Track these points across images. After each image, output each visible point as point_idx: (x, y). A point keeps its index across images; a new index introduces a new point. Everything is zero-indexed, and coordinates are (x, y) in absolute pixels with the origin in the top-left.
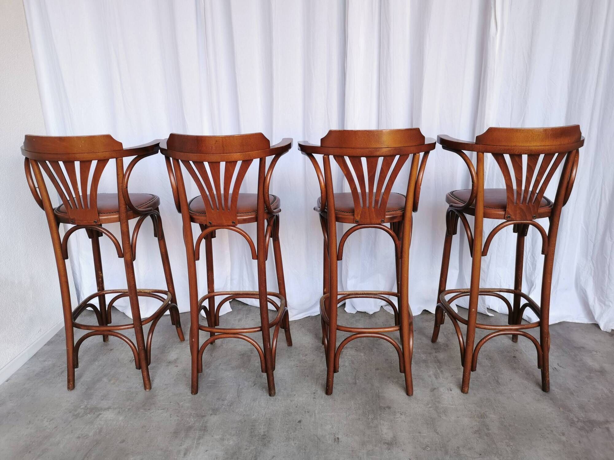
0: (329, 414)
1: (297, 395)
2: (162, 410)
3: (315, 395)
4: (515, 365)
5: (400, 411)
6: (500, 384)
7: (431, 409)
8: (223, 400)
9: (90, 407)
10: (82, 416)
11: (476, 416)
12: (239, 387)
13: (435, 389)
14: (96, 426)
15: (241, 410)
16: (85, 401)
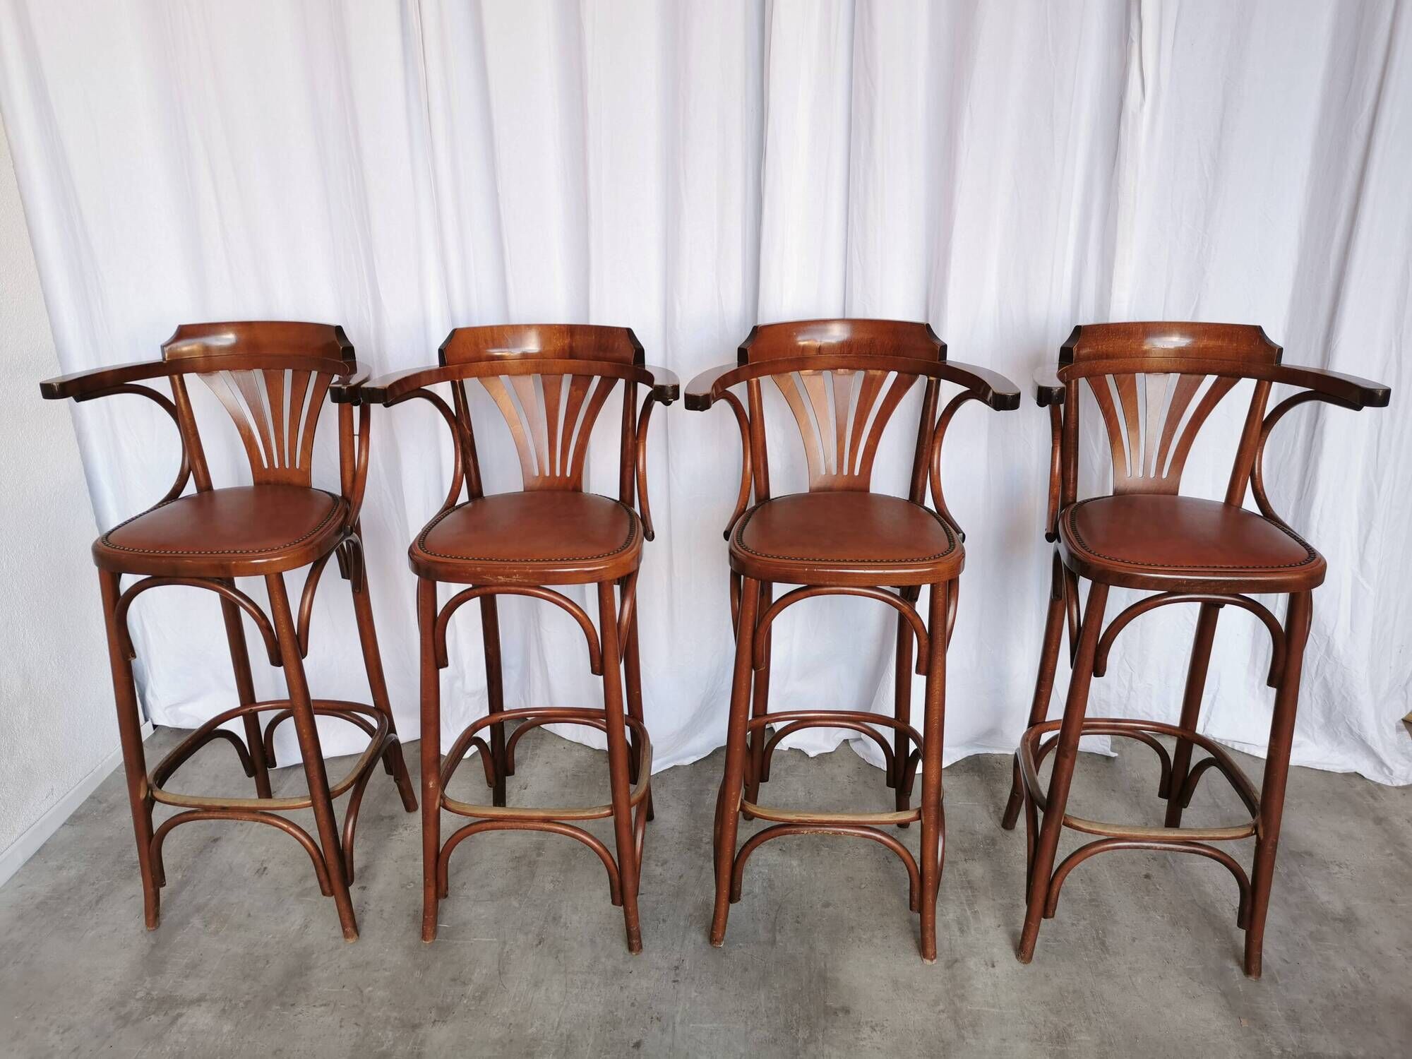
0: (706, 1026)
1: (635, 973)
2: (323, 1008)
3: (677, 971)
4: (1147, 898)
5: (872, 1022)
6: (1107, 950)
7: (943, 1016)
8: (464, 984)
9: (157, 995)
10: (138, 1021)
11: (1045, 1037)
12: (503, 949)
13: (956, 961)
14: (168, 1049)
15: (505, 1010)
16: (148, 979)
